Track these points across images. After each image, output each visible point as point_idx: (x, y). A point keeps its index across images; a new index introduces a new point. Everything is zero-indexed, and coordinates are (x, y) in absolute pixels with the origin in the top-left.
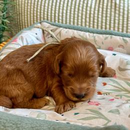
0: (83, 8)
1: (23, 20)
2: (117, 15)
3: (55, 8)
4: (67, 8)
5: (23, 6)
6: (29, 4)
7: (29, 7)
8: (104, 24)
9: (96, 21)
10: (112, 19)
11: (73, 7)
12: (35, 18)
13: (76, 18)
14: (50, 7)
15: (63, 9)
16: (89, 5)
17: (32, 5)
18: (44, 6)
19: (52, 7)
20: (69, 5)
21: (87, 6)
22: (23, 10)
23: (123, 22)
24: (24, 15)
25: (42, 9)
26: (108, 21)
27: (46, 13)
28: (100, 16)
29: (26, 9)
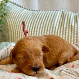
0: (50, 29)
1: (11, 36)
2: (73, 33)
3: (32, 28)
4: (40, 28)
5: (12, 27)
6: (16, 26)
7: (15, 28)
10: (70, 36)
11: (44, 28)
12: (18, 34)
15: (37, 29)
16: (54, 27)
17: (18, 26)
19: (30, 28)
20: (42, 26)
21: (53, 28)
22: (11, 30)
24: (12, 33)
29: (13, 29)
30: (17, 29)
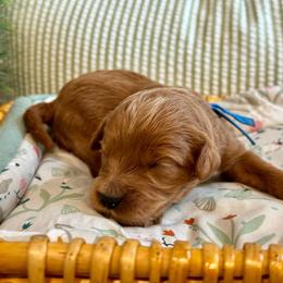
0: (169, 43)
1: (32, 72)
4: (134, 43)
5: (33, 40)
6: (48, 36)
7: (47, 42)
8: (216, 77)
10: (234, 66)
11: (147, 42)
12: (61, 64)
13: (154, 65)
14: (95, 41)
15: (125, 46)
16: (183, 37)
17: (55, 37)
18: (83, 39)
19: (100, 42)
20: (139, 36)
21: (178, 39)
22: (32, 49)
24: (36, 60)
25: (78, 46)
26: (225, 70)
27: (86, 54)
28: (207, 60)
29: (39, 47)
30: (54, 47)
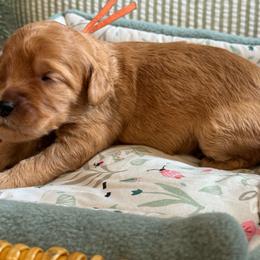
9: (175, 11)
10: (209, 8)
12: (53, 6)
23: (231, 12)
26: (201, 11)
28: (184, 2)
